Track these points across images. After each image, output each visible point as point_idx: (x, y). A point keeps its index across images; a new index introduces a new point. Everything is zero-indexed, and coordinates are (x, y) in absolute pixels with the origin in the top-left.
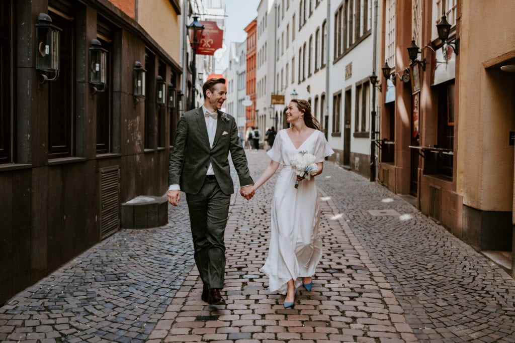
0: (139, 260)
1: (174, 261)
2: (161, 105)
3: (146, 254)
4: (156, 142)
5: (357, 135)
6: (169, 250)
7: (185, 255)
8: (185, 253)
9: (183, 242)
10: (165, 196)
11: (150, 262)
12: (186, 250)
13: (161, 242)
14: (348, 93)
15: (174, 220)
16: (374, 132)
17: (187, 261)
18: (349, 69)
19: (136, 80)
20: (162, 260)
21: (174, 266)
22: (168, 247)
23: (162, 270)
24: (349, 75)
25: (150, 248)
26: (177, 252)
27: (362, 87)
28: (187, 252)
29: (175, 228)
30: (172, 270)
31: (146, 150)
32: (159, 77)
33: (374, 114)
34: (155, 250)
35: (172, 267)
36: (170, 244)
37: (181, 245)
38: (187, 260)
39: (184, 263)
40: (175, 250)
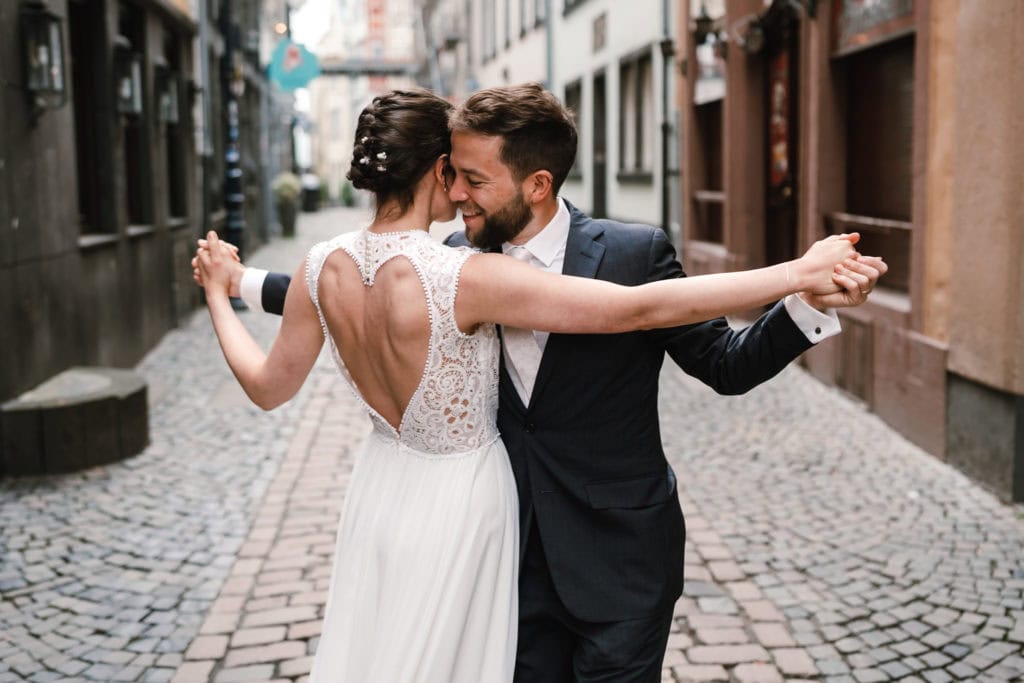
0: (30, 608)
1: (145, 600)
2: (132, 117)
3: (60, 575)
4: (121, 213)
5: (623, 179)
6: (138, 551)
7: (187, 569)
8: (185, 562)
9: (185, 514)
10: (139, 370)
11: (65, 611)
12: (191, 546)
13: (115, 518)
14: (600, 82)
15: (171, 432)
16: (667, 173)
17: (188, 595)
18: (600, 26)
19: (31, 44)
20: (108, 598)
21: (141, 620)
22: (137, 537)
23: (98, 647)
24: (599, 40)
25: (79, 547)
26: (159, 558)
27: (635, 67)
28: (193, 552)
29: (170, 460)
30: (134, 640)
31: (87, 241)
32: (122, 40)
33: (666, 129)
34: (91, 557)
35: (134, 629)
36: (145, 524)
37: (178, 527)
38: (188, 589)
39: (176, 606)
40: (156, 552)
